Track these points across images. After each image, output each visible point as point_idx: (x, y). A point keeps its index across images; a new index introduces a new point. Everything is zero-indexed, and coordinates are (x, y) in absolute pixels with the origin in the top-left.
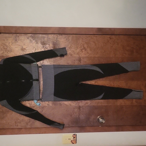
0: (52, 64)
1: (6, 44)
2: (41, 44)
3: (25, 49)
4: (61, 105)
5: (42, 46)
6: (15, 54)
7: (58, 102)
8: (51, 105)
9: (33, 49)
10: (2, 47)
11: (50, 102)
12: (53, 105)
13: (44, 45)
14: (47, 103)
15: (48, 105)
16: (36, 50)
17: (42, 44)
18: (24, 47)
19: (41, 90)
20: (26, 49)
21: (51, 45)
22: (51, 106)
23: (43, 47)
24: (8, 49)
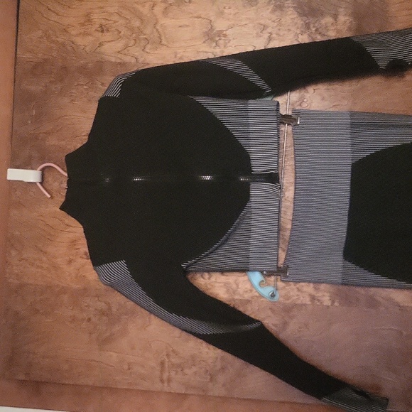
0: (345, 106)
1: (139, 7)
2: (296, 15)
3: (220, 33)
4: (373, 303)
5: (300, 22)
6: (176, 54)
7: (361, 291)
8: (327, 301)
9: (258, 36)
10: (122, 21)
11: (323, 286)
12: (336, 304)
13: (311, 20)
14: (308, 288)
15: (313, 298)
16: (270, 39)
17: (302, 14)
18: (220, 25)
19: (285, 230)
20: (225, 36)
21: (342, 18)
22: (328, 307)
23: (307, 26)
24: (148, 31)
